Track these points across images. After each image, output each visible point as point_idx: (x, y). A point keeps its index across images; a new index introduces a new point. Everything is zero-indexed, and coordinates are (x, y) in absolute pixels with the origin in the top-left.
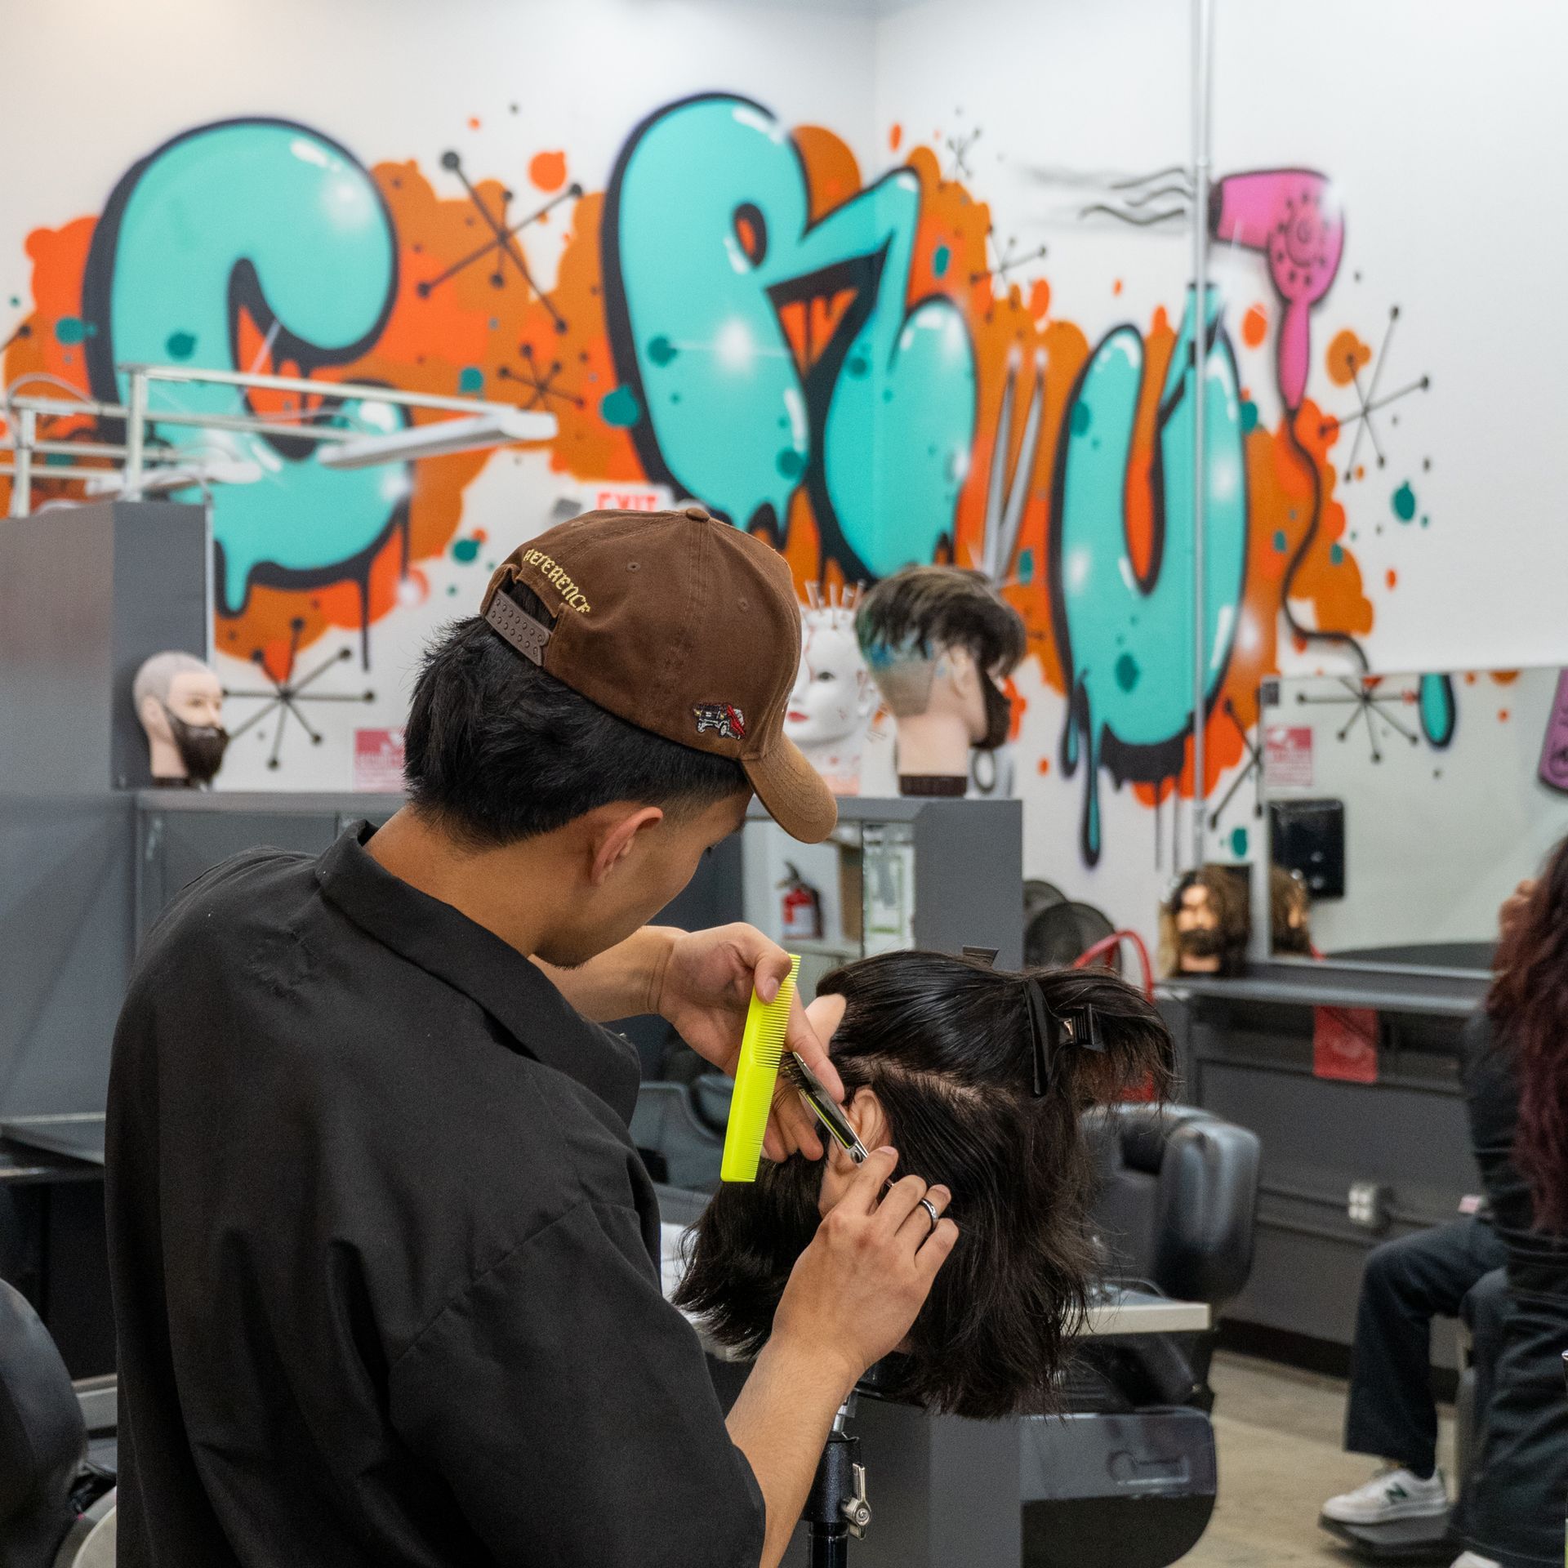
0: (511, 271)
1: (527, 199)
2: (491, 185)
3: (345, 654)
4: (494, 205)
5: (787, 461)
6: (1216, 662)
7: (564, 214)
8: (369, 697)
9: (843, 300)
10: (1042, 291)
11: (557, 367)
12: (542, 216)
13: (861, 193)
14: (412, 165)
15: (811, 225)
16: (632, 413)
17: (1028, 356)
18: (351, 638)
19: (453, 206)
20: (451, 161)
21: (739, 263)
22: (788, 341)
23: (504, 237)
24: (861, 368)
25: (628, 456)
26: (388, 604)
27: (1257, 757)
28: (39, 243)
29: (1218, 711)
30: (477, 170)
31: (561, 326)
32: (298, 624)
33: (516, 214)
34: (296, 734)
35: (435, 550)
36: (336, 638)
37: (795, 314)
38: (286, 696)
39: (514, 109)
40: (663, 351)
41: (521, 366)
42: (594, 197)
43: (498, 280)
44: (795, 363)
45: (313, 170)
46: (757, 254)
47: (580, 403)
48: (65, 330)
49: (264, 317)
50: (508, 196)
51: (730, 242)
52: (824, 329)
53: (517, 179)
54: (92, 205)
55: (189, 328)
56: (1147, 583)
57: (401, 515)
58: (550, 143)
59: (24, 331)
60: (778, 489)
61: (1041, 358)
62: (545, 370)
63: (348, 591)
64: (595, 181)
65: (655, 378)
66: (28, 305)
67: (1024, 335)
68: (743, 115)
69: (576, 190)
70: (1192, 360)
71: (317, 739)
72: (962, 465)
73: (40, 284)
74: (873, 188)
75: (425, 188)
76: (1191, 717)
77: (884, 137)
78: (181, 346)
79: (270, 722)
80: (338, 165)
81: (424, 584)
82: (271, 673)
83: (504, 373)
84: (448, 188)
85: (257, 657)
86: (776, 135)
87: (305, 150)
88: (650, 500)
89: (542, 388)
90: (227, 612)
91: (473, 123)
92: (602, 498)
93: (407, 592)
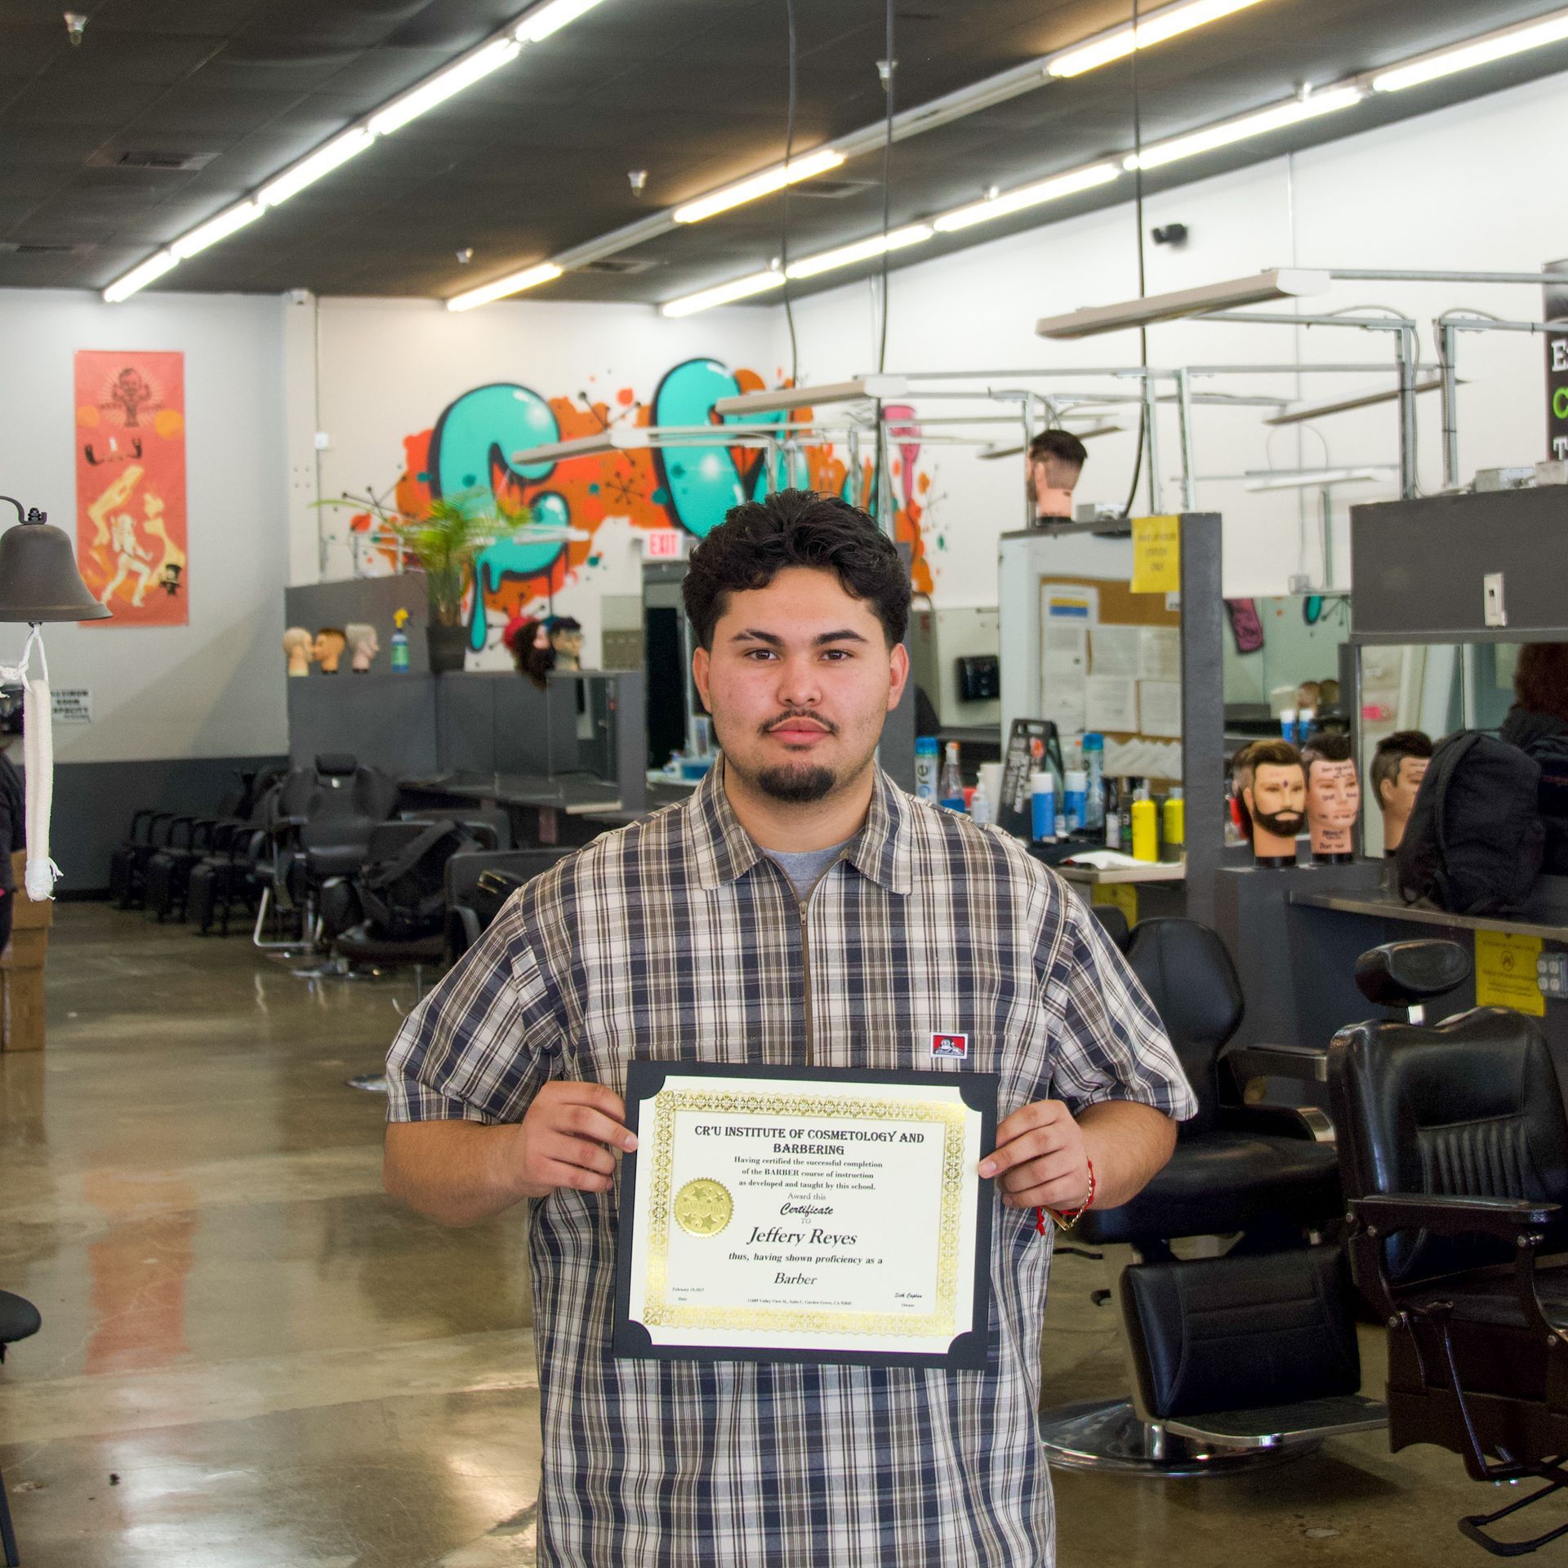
1: (616, 410)
2: (600, 405)
3: (543, 607)
4: (601, 413)
7: (633, 414)
10: (830, 446)
11: (631, 481)
12: (623, 416)
14: (567, 399)
16: (665, 498)
18: (546, 600)
19: (584, 415)
20: (583, 395)
22: (734, 462)
23: (606, 427)
25: (664, 517)
26: (560, 585)
28: (410, 442)
30: (595, 398)
31: (633, 463)
32: (522, 596)
33: (611, 416)
35: (580, 562)
36: (538, 600)
37: (737, 452)
39: (609, 371)
40: (679, 471)
41: (616, 482)
42: (646, 407)
44: (737, 471)
45: (524, 404)
47: (642, 495)
48: (421, 476)
49: (504, 466)
50: (607, 409)
51: (706, 420)
52: (751, 458)
53: (611, 400)
54: (430, 423)
55: (471, 472)
57: (564, 546)
58: (626, 385)
59: (404, 479)
61: (831, 474)
62: (625, 483)
63: (542, 582)
64: (646, 398)
65: (676, 484)
66: (405, 468)
67: (825, 463)
68: (712, 367)
69: (638, 404)
73: (411, 459)
75: (571, 408)
77: (775, 374)
78: (469, 481)
80: (534, 401)
81: (575, 576)
83: (608, 485)
84: (582, 407)
85: (505, 610)
86: (727, 375)
87: (520, 395)
88: (673, 536)
89: (625, 490)
90: (491, 592)
91: (593, 379)
92: (653, 536)
93: (568, 580)
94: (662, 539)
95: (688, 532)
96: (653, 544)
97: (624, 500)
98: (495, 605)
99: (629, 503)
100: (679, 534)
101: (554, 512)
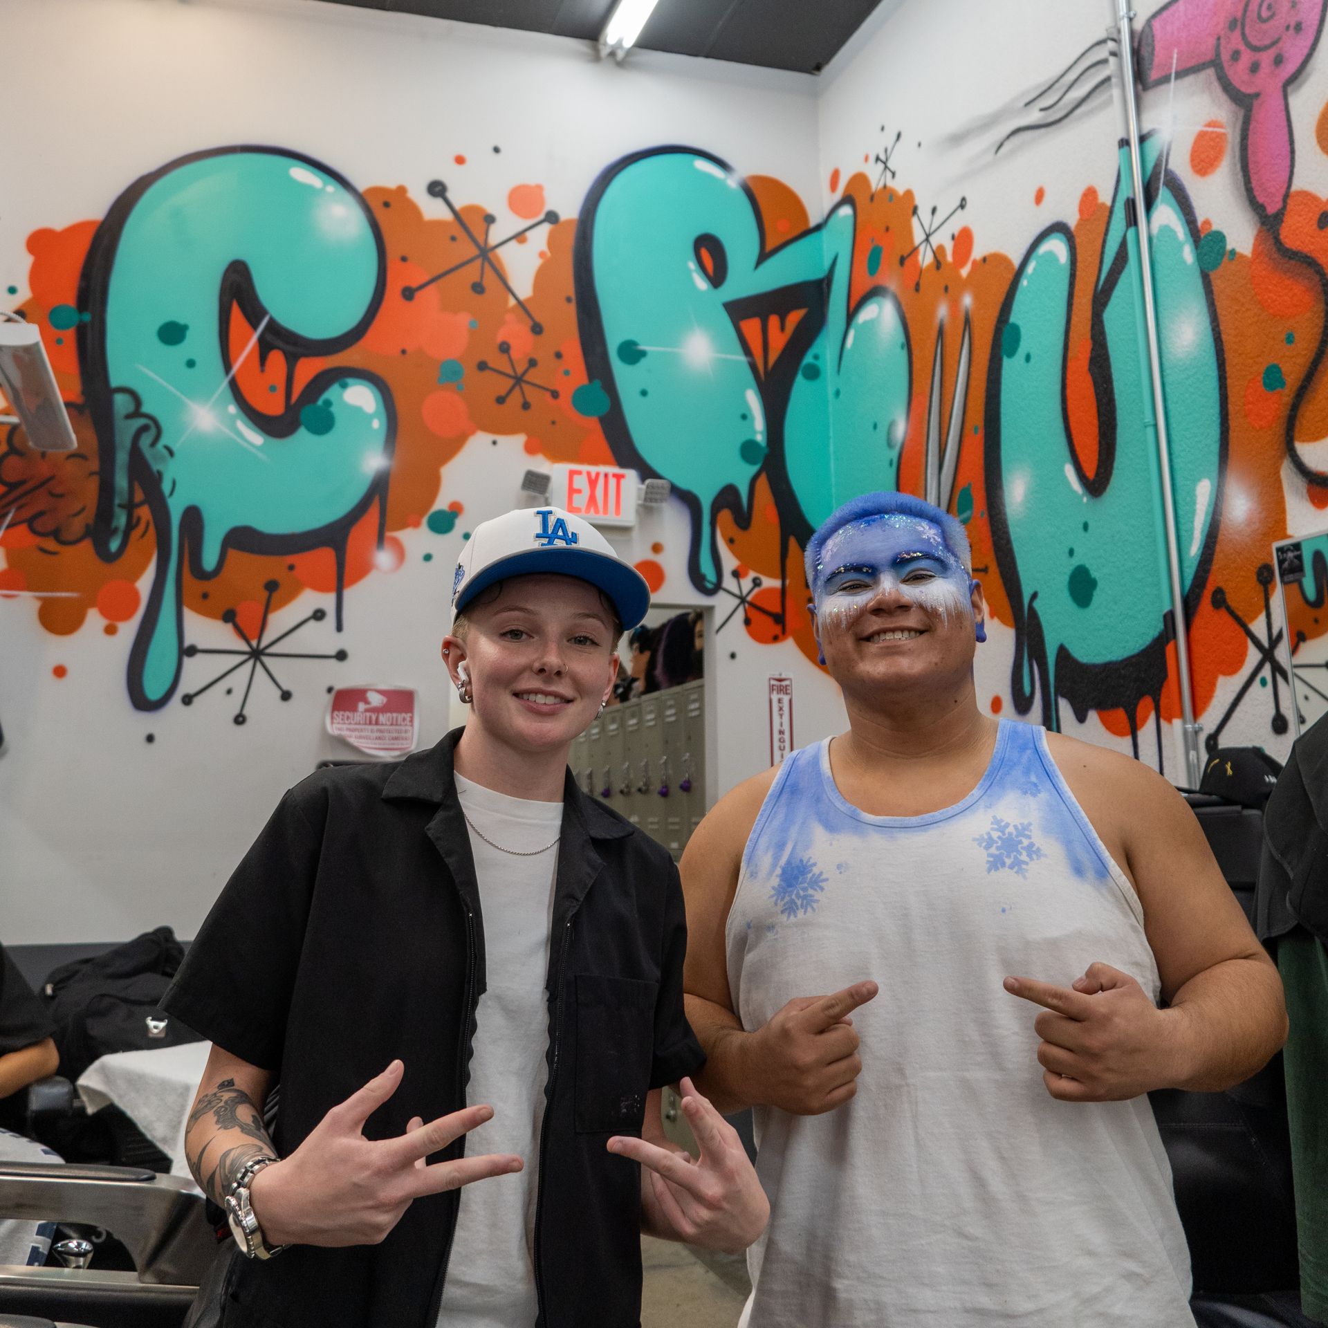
0: (490, 280)
1: (507, 222)
2: (474, 210)
3: (319, 615)
4: (477, 228)
5: (748, 450)
6: (1195, 549)
7: (540, 237)
8: (341, 656)
9: (795, 317)
10: (964, 239)
11: (533, 363)
12: (520, 237)
13: (809, 232)
14: (402, 190)
15: (763, 256)
16: (605, 405)
17: (955, 304)
18: (327, 601)
19: (438, 225)
20: (437, 189)
21: (702, 284)
22: (747, 351)
23: (486, 253)
24: (813, 373)
25: (599, 442)
26: (364, 569)
27: (1268, 655)
28: (40, 242)
29: (1206, 604)
30: (461, 197)
31: (537, 329)
32: (272, 586)
33: (496, 234)
34: (264, 690)
35: (411, 521)
36: (309, 600)
37: (752, 327)
38: (256, 654)
39: (497, 150)
40: (632, 353)
42: (569, 222)
43: (478, 288)
44: (753, 367)
45: (309, 188)
46: (717, 277)
47: (555, 395)
48: (56, 316)
49: (254, 312)
50: (490, 219)
51: (692, 265)
52: (778, 341)
53: (496, 204)
54: (96, 210)
56: (1096, 484)
57: (379, 487)
58: (528, 178)
60: (741, 475)
61: (967, 300)
62: (521, 365)
63: (326, 556)
64: (570, 210)
65: (625, 375)
66: (22, 294)
67: (951, 287)
68: (702, 165)
69: (552, 217)
70: (1132, 220)
71: (286, 696)
72: (900, 430)
73: (37, 277)
74: (818, 228)
75: (413, 209)
76: (1169, 618)
78: (172, 333)
79: (238, 680)
80: (332, 188)
81: (398, 550)
82: (241, 633)
83: (483, 367)
84: (433, 210)
85: (228, 616)
86: (732, 182)
87: (301, 174)
88: (619, 477)
89: (519, 380)
90: (200, 573)
91: (460, 160)
92: (572, 473)
93: (384, 558)
94: (593, 483)
95: (646, 472)
96: (572, 491)
97: (515, 399)
98: (205, 606)
99: (526, 406)
100: (631, 475)
101: (358, 410)
